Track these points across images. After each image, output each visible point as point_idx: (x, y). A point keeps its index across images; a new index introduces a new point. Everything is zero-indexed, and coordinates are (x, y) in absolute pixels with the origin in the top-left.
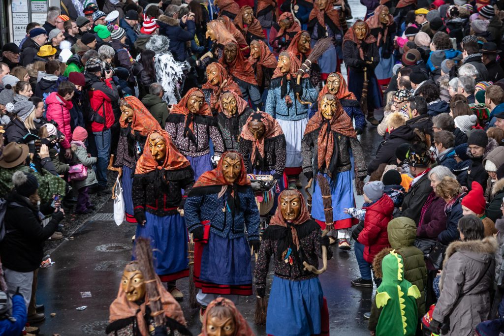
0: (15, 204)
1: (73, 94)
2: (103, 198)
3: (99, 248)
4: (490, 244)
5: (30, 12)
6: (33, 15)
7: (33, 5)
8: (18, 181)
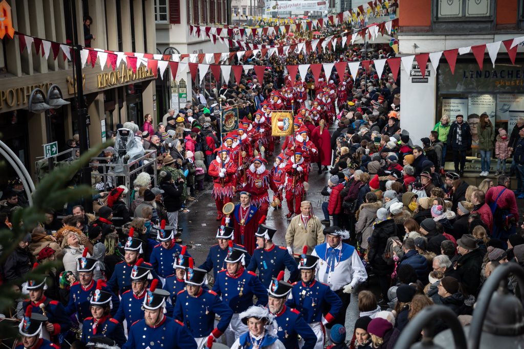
0: (164, 185)
1: (196, 137)
2: (210, 184)
3: (209, 205)
4: (378, 204)
5: (179, 103)
6: (181, 104)
7: (180, 100)
8: (163, 176)
